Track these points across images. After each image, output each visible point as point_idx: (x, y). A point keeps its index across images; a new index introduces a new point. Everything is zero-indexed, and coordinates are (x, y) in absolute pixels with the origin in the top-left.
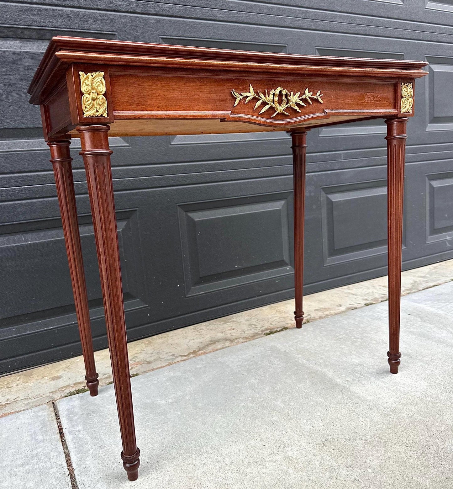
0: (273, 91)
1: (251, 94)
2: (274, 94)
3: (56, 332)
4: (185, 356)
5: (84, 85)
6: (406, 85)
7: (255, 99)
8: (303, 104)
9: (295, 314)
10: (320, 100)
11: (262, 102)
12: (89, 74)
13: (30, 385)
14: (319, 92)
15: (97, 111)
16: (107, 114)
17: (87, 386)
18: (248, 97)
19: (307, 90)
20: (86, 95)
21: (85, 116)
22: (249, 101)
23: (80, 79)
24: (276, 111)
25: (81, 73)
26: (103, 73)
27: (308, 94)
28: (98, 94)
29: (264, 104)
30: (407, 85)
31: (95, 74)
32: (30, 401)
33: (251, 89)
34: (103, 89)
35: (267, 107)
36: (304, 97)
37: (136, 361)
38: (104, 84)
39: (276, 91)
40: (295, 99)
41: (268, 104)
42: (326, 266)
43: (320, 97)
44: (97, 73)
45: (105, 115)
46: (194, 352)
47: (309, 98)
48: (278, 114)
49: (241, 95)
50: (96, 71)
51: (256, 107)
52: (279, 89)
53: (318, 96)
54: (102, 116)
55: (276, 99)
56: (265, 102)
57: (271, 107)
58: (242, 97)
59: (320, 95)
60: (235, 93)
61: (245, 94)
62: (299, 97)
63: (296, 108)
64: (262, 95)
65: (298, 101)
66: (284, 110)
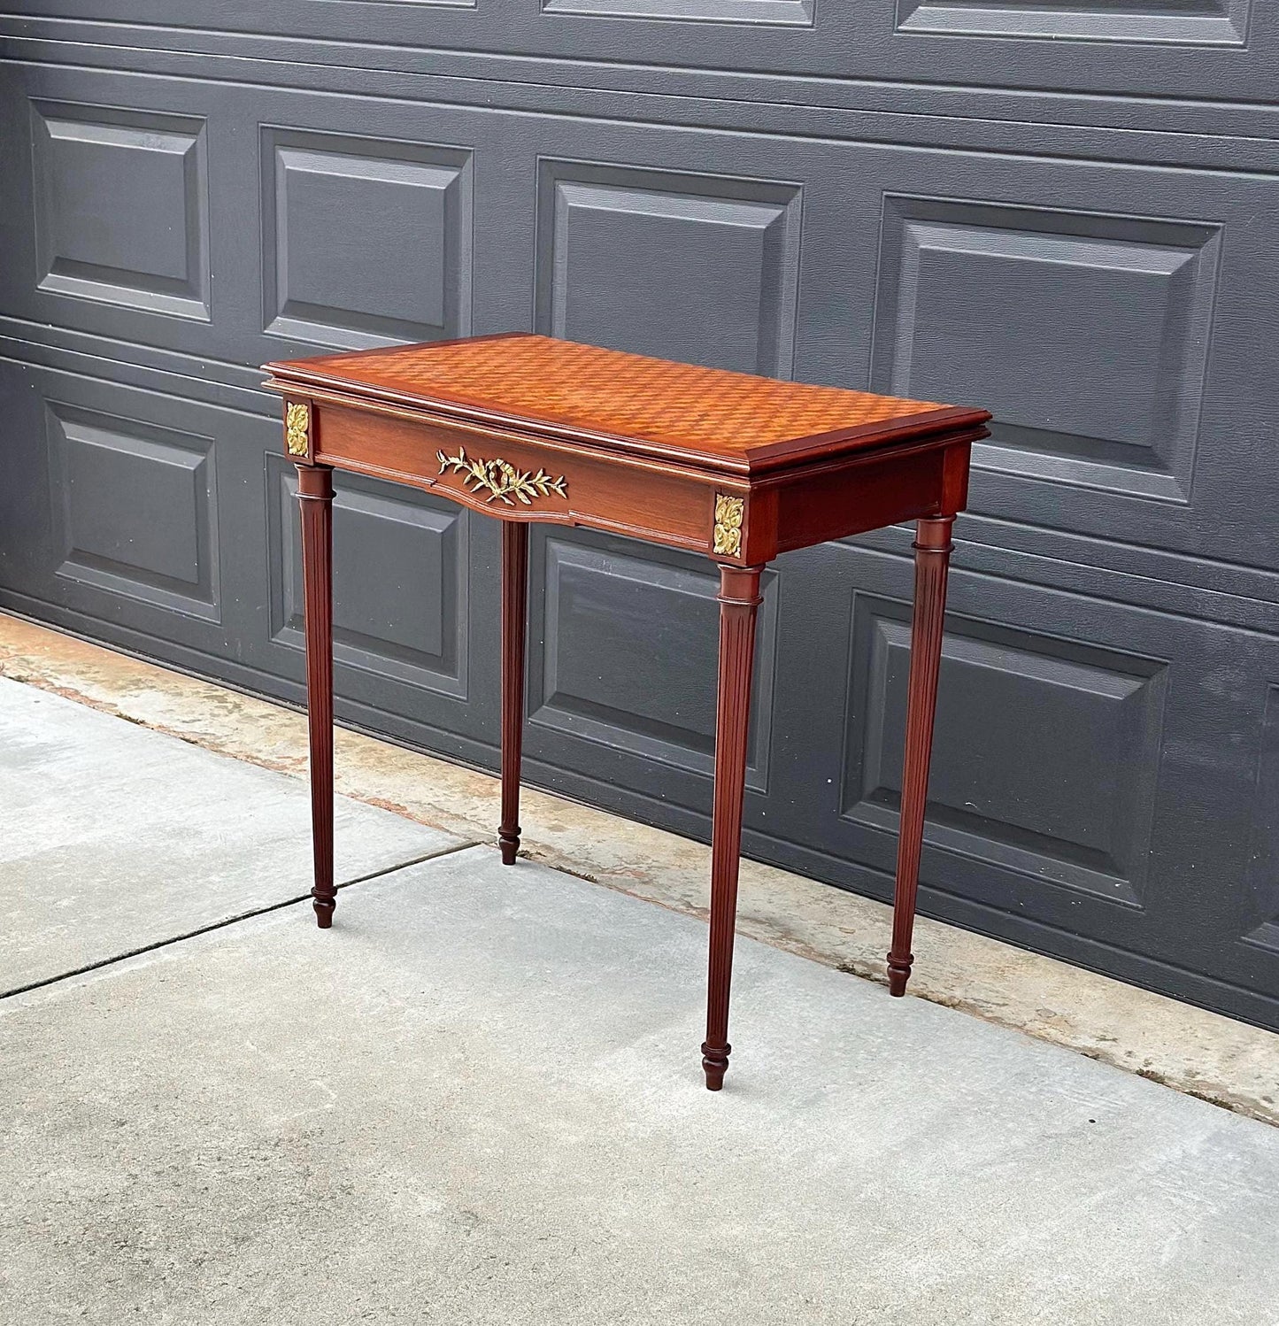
0: (490, 463)
2: (488, 469)
5: (290, 419)
6: (725, 499)
8: (533, 493)
10: (560, 491)
11: (473, 477)
12: (296, 407)
15: (298, 451)
16: (309, 455)
18: (455, 464)
20: (290, 431)
21: (290, 452)
22: (458, 471)
23: (288, 411)
24: (492, 494)
25: (289, 405)
26: (307, 408)
27: (540, 480)
28: (300, 431)
29: (477, 479)
30: (727, 502)
33: (461, 454)
34: (305, 425)
35: (479, 485)
36: (534, 481)
38: (307, 419)
40: (518, 482)
41: (481, 481)
43: (562, 488)
44: (302, 407)
45: (306, 456)
47: (544, 484)
48: (495, 498)
49: (448, 460)
50: (301, 405)
51: (465, 482)
52: (497, 461)
53: (558, 485)
54: (303, 456)
55: (492, 475)
56: (477, 477)
57: (484, 486)
58: (448, 463)
59: (561, 483)
60: (441, 455)
61: (453, 460)
62: (527, 479)
63: (521, 496)
64: (475, 465)
65: (525, 486)
66: (503, 495)
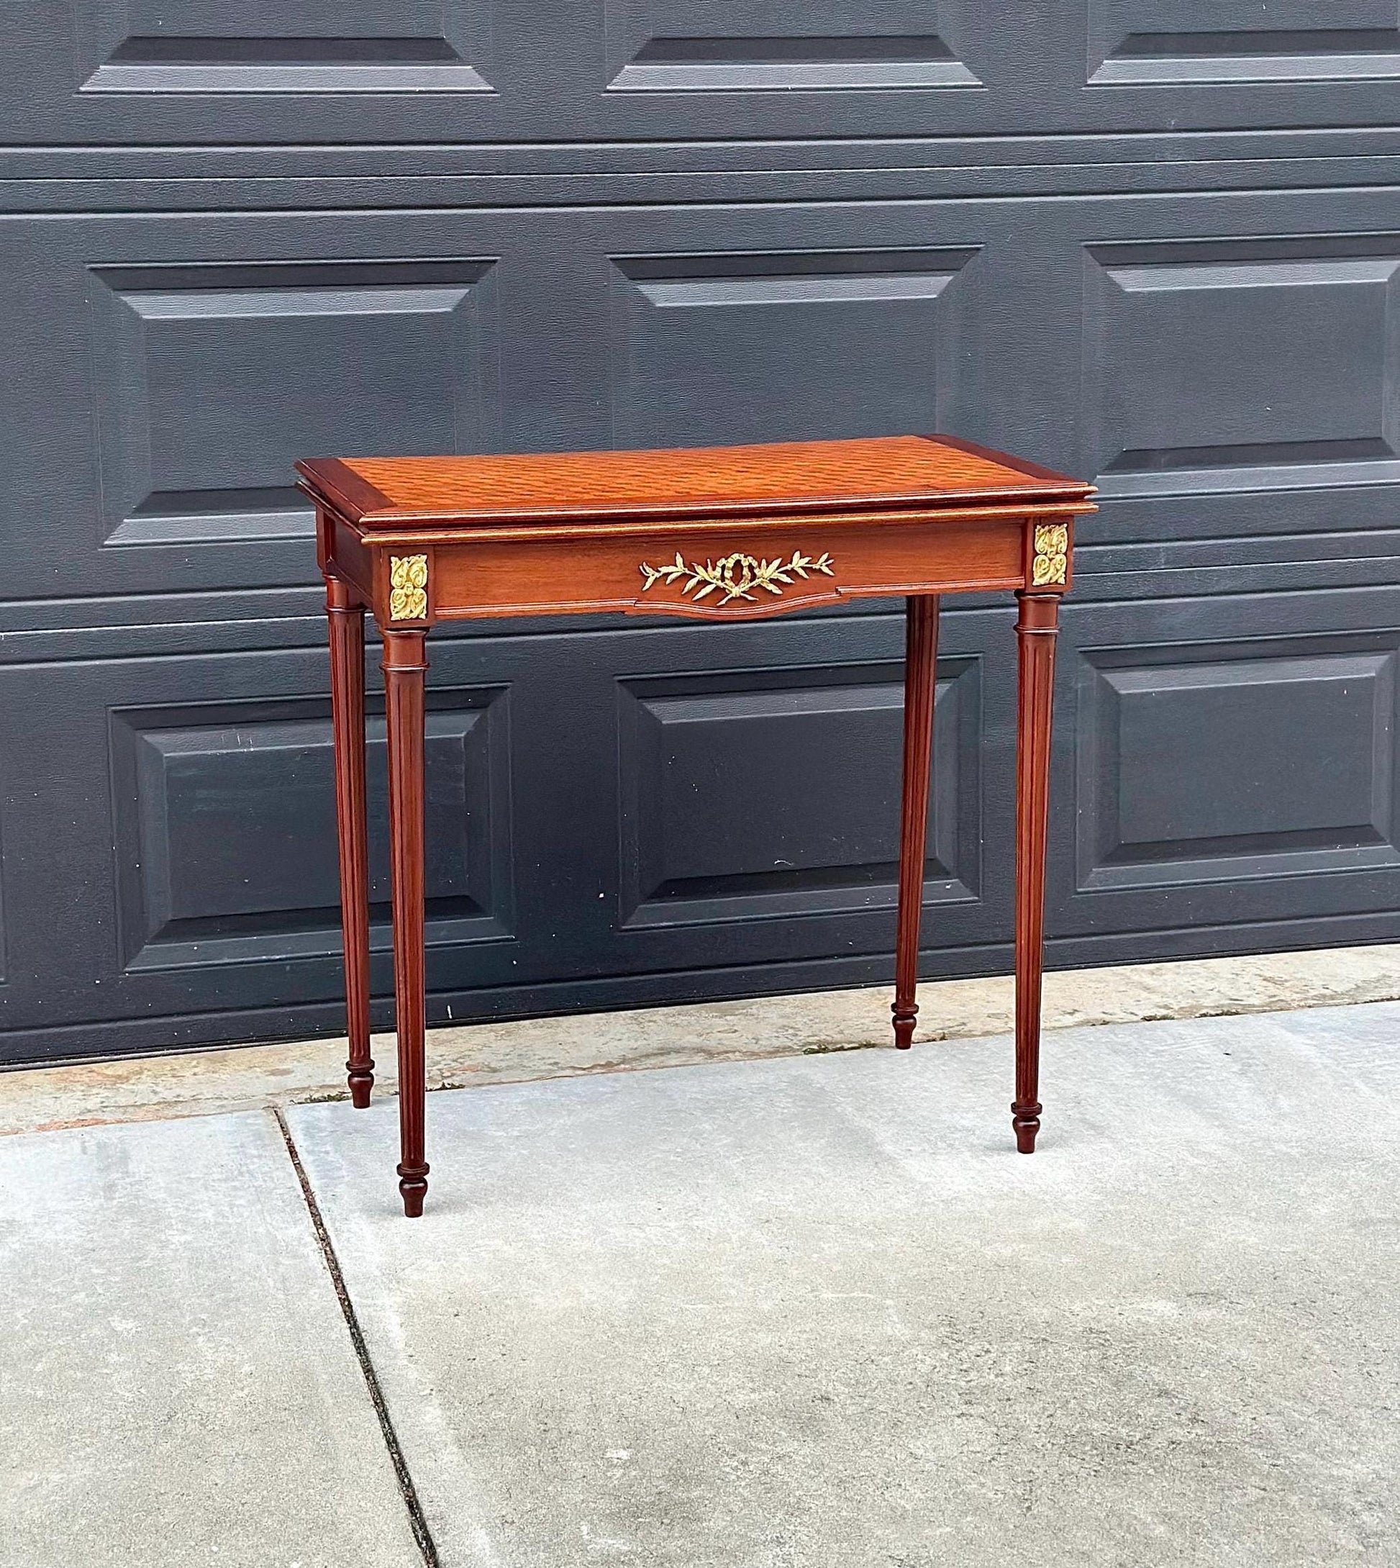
0: (723, 561)
1: (678, 569)
2: (723, 568)
3: (288, 968)
4: (584, 1069)
5: (397, 576)
6: (1047, 528)
7: (685, 577)
8: (788, 580)
9: (893, 1011)
10: (826, 570)
11: (699, 582)
12: (405, 559)
13: (223, 1077)
14: (825, 556)
15: (411, 612)
16: (426, 615)
17: (350, 1084)
18: (669, 574)
19: (797, 554)
20: (397, 591)
21: (393, 619)
22: (673, 581)
23: (391, 568)
24: (728, 595)
25: (393, 559)
26: (425, 557)
27: (798, 562)
28: (415, 587)
29: (704, 583)
30: (1050, 531)
31: (413, 559)
32: (225, 1102)
33: (679, 560)
34: (422, 580)
35: (709, 589)
36: (789, 567)
37: (466, 1064)
38: (426, 571)
39: (730, 560)
40: (768, 572)
41: (711, 583)
42: (1081, 893)
43: (827, 566)
44: (416, 558)
45: (423, 616)
46: (609, 1066)
47: (803, 568)
48: (732, 598)
49: (659, 572)
50: (414, 555)
51: (686, 590)
52: (736, 556)
53: (822, 564)
54: (417, 618)
55: (728, 574)
56: (705, 580)
57: (717, 588)
58: (657, 575)
59: (826, 561)
60: (647, 568)
61: (664, 570)
62: (778, 568)
63: (771, 587)
64: (700, 569)
65: (776, 575)
66: (744, 592)
